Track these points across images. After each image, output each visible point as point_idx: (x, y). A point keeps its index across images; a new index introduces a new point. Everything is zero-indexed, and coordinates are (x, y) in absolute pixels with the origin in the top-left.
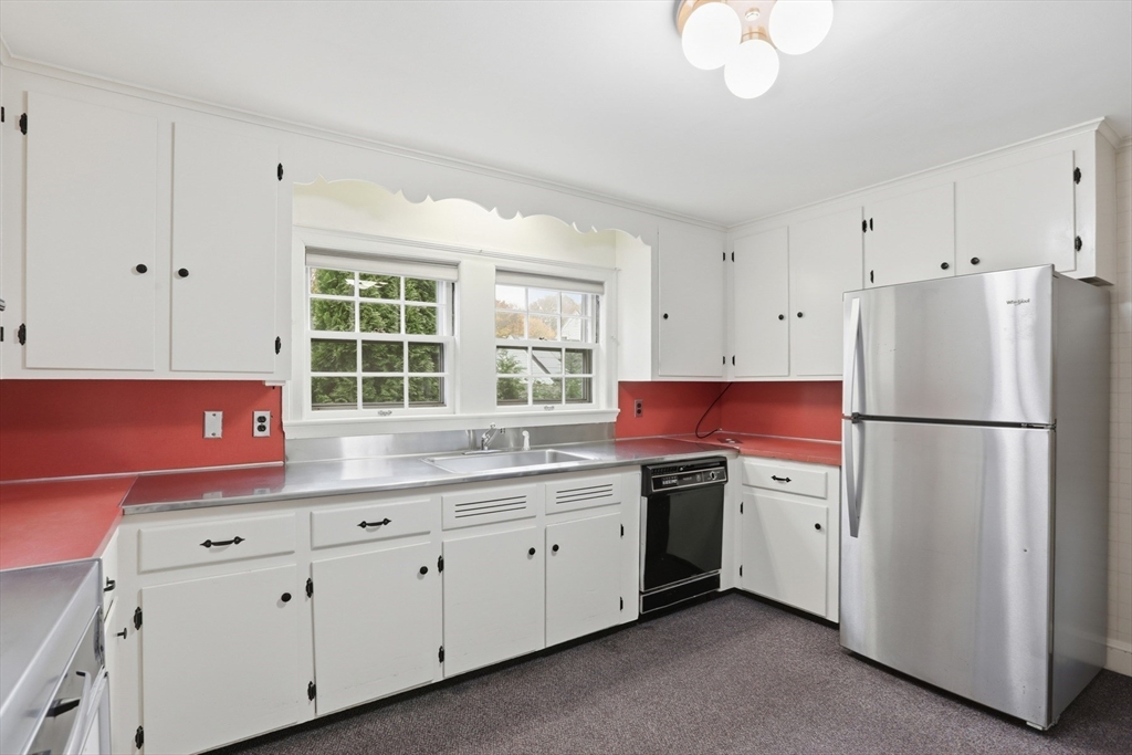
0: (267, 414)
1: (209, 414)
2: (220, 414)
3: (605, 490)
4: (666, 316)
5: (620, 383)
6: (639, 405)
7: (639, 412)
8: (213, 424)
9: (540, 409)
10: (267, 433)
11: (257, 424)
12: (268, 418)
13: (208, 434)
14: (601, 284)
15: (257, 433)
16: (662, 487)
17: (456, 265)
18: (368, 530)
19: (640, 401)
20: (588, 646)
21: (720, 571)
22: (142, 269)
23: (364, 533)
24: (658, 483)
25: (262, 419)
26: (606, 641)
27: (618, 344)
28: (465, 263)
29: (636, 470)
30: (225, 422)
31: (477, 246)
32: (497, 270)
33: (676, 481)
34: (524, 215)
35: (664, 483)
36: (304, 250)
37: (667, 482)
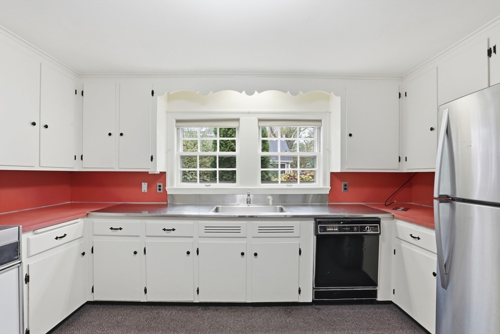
0: (161, 184)
1: (143, 184)
2: (146, 184)
3: (291, 229)
4: (350, 135)
5: (331, 173)
6: (345, 185)
7: (345, 189)
8: (145, 187)
9: (284, 186)
10: (162, 191)
11: (158, 188)
12: (162, 186)
13: (143, 191)
14: (320, 121)
15: (158, 191)
16: (325, 231)
17: (238, 120)
18: (166, 232)
19: (346, 183)
20: (277, 308)
21: (377, 288)
22: (110, 134)
23: (165, 233)
24: (324, 229)
25: (160, 186)
26: (288, 308)
27: (330, 152)
28: (242, 118)
29: (311, 220)
30: (149, 187)
31: (247, 110)
32: (259, 120)
33: (337, 229)
34: (259, 92)
35: (328, 230)
36: (175, 121)
37: (330, 229)
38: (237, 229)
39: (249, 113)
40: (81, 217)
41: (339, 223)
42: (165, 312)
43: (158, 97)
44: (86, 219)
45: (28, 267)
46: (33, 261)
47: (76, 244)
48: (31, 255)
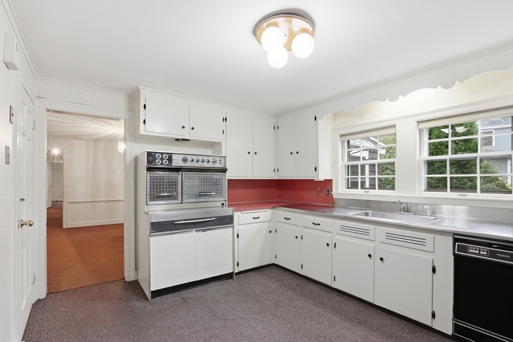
2: (320, 189)
3: (422, 242)
9: (455, 195)
10: (329, 195)
12: (330, 190)
15: (327, 195)
16: (466, 252)
17: (394, 126)
23: (314, 226)
24: (465, 249)
25: (328, 191)
30: (321, 191)
32: (417, 122)
33: (485, 253)
34: (404, 96)
35: (470, 251)
36: (339, 136)
37: (474, 251)
38: (366, 232)
39: (405, 117)
40: (270, 209)
41: (490, 245)
42: (311, 286)
43: (319, 121)
44: (273, 210)
45: (238, 230)
46: (241, 227)
47: (266, 224)
48: (240, 224)
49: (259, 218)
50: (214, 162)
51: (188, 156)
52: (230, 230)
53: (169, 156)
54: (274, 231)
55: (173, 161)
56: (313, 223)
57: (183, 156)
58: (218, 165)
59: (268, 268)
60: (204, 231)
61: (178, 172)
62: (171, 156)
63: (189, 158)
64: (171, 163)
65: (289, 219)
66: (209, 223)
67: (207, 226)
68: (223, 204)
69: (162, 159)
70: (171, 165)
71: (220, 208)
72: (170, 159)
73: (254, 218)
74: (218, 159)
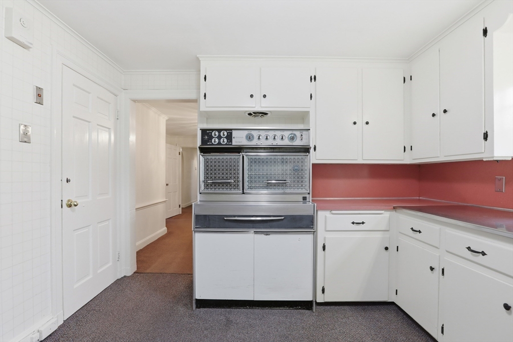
2: (503, 179)
30: (506, 183)
40: (387, 210)
45: (325, 238)
46: (329, 236)
47: (379, 235)
48: (327, 229)
49: (363, 223)
50: (292, 138)
51: (253, 133)
52: (310, 237)
53: (228, 133)
54: (392, 249)
55: (233, 139)
56: (469, 248)
57: (246, 132)
58: (298, 143)
59: (380, 307)
60: (267, 233)
61: (239, 152)
62: (231, 134)
63: (255, 134)
64: (231, 141)
65: (420, 232)
66: (274, 223)
67: (271, 227)
68: (305, 198)
69: (219, 137)
70: (231, 145)
71: (301, 204)
72: (229, 137)
73: (353, 223)
74: (298, 134)
